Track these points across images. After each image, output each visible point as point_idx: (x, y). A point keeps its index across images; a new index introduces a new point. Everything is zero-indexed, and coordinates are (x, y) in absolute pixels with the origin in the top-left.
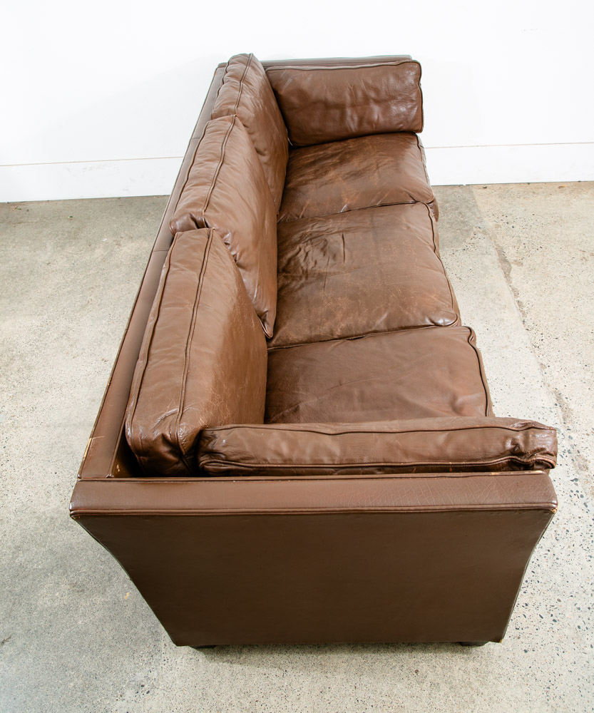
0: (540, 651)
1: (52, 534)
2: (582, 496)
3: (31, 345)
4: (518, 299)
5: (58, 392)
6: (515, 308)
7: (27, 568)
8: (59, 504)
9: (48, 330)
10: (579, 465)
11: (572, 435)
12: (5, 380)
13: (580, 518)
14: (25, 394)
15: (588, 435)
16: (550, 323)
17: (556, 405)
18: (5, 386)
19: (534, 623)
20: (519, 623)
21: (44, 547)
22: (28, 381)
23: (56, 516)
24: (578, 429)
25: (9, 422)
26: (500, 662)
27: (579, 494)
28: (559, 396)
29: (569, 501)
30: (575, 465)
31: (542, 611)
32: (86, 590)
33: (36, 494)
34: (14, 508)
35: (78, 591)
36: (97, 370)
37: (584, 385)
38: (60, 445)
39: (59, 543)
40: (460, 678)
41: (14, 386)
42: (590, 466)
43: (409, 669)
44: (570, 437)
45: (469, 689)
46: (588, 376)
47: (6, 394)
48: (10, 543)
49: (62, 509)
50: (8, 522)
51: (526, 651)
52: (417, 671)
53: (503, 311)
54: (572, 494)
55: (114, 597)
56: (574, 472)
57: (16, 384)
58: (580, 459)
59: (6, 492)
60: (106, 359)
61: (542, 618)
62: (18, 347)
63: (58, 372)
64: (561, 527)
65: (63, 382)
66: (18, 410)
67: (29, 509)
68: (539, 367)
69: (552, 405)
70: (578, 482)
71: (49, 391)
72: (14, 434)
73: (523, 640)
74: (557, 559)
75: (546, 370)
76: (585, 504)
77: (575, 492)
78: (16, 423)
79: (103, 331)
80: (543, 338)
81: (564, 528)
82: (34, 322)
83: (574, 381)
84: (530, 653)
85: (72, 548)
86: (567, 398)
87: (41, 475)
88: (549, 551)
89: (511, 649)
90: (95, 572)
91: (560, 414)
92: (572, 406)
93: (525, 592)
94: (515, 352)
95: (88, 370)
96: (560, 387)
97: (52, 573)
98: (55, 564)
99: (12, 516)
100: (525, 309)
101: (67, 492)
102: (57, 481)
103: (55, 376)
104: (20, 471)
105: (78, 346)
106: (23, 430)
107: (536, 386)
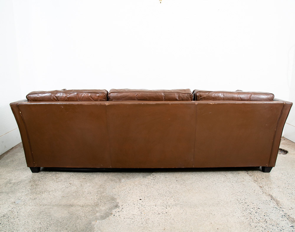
5: (47, 194)
10: (292, 221)
11: (283, 210)
14: (32, 194)
17: (272, 199)
18: (24, 191)
22: (35, 189)
24: (284, 207)
25: (23, 203)
28: (272, 196)
30: (289, 220)
36: (67, 187)
37: (281, 193)
38: (45, 212)
41: (28, 191)
44: (282, 210)
46: (281, 190)
47: (24, 193)
56: (290, 223)
58: (290, 218)
63: (49, 187)
65: (50, 190)
66: (28, 199)
68: (260, 187)
69: (270, 199)
70: (294, 227)
71: (44, 193)
72: (24, 207)
75: (263, 188)
78: (26, 204)
80: (258, 178)
83: (276, 192)
86: (275, 197)
87: (32, 224)
91: (275, 202)
92: (279, 200)
94: (248, 183)
95: (63, 186)
96: (271, 193)
102: (40, 226)
103: (48, 188)
104: (23, 222)
105: (59, 179)
106: (28, 206)
107: (261, 193)
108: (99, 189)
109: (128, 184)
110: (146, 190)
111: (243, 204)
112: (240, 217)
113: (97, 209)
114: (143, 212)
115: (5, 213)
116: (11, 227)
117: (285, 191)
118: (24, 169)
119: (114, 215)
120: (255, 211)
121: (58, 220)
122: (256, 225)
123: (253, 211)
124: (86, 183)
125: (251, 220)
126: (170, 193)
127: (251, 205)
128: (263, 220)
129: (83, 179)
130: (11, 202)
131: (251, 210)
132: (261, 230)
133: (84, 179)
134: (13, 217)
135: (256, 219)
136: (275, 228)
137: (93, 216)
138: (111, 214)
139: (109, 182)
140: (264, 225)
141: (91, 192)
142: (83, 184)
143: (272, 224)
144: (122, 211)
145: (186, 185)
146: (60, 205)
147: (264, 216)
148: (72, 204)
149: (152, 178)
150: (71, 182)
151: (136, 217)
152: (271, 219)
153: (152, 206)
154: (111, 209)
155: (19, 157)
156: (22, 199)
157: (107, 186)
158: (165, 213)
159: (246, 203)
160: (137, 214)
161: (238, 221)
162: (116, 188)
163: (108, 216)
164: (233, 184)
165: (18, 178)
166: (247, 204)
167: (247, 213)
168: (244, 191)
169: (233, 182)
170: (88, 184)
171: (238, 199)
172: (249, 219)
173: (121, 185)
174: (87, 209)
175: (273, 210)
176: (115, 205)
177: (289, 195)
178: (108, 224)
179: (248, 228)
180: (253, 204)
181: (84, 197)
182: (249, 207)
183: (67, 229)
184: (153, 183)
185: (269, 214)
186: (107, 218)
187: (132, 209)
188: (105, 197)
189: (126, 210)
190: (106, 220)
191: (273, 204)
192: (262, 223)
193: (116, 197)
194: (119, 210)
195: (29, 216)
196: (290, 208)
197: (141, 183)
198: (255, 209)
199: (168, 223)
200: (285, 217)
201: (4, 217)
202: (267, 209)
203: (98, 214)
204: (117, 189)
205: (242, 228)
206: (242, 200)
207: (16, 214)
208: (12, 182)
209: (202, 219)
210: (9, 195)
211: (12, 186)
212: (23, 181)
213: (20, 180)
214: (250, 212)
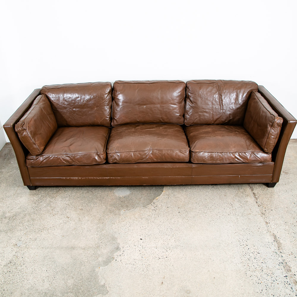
2: (290, 284)
3: (33, 209)
4: (253, 192)
5: (47, 232)
6: (252, 196)
8: (49, 286)
9: (41, 202)
10: (287, 269)
11: (283, 255)
12: (22, 225)
13: (290, 294)
14: (31, 232)
15: (289, 255)
17: (274, 241)
18: (22, 228)
22: (32, 226)
23: (47, 292)
24: (285, 252)
25: (24, 245)
27: (288, 283)
28: (275, 237)
29: (284, 287)
30: (285, 269)
33: (38, 281)
34: (28, 287)
36: (65, 222)
37: (286, 232)
38: (48, 257)
41: (26, 228)
42: (292, 269)
44: (282, 256)
46: (287, 228)
47: (22, 232)
49: (50, 288)
50: (25, 294)
53: (247, 197)
54: (285, 283)
56: (285, 272)
57: (27, 227)
58: (287, 267)
59: (23, 280)
60: (68, 216)
62: (28, 210)
63: (46, 222)
65: (49, 227)
66: (28, 240)
67: (34, 288)
68: (265, 223)
69: (272, 241)
70: (287, 277)
71: (43, 231)
72: (27, 251)
75: (269, 225)
76: (291, 288)
77: (286, 282)
78: (27, 246)
79: (67, 203)
80: (266, 210)
82: (35, 198)
83: (281, 230)
86: (279, 238)
87: (40, 272)
91: (277, 245)
92: (281, 242)
94: (254, 216)
95: (61, 221)
96: (275, 233)
99: (27, 291)
100: (257, 196)
101: (52, 280)
102: (47, 275)
103: (45, 224)
104: (30, 269)
105: (55, 210)
106: (31, 249)
107: (265, 232)
108: (99, 225)
109: (128, 217)
110: (146, 226)
111: (244, 246)
112: (237, 264)
113: (99, 252)
114: (144, 257)
115: (11, 258)
116: (21, 276)
117: (291, 230)
118: (14, 195)
119: (116, 260)
120: (254, 257)
121: (63, 267)
122: (252, 273)
123: (252, 256)
124: (84, 217)
125: (248, 268)
126: (171, 230)
127: (252, 248)
128: (260, 268)
129: (80, 211)
130: (12, 244)
131: (251, 254)
132: (255, 280)
133: (81, 209)
134: (20, 264)
135: (253, 267)
136: (269, 277)
137: (96, 262)
138: (113, 258)
139: (108, 215)
140: (259, 274)
141: (91, 228)
142: (80, 217)
143: (267, 274)
144: (124, 254)
145: (188, 219)
146: (62, 248)
147: (262, 263)
148: (73, 247)
149: (153, 208)
150: (68, 215)
151: (137, 262)
152: (268, 267)
153: (153, 248)
154: (112, 252)
155: (5, 176)
156: (22, 239)
157: (107, 221)
158: (165, 257)
159: (247, 245)
160: (138, 259)
161: (235, 269)
162: (116, 223)
163: (110, 262)
164: (238, 217)
165: (12, 210)
166: (248, 247)
167: (246, 259)
168: (249, 228)
169: (238, 215)
170: (87, 218)
171: (240, 240)
172: (246, 266)
173: (120, 219)
174: (89, 252)
175: (272, 255)
176: (116, 246)
177: (293, 235)
178: (111, 271)
179: (243, 277)
180: (254, 247)
181: (84, 236)
182: (249, 251)
183: (73, 278)
184: (153, 216)
185: (267, 261)
186: (110, 264)
187: (133, 252)
188: (105, 236)
189: (127, 253)
190: (108, 266)
191: (274, 247)
192: (257, 272)
193: (116, 236)
194: (120, 254)
195: (34, 262)
196: (290, 253)
197: (141, 215)
198: (255, 253)
199: (168, 270)
200: (282, 264)
201: (11, 264)
202: (267, 254)
203: (100, 259)
204: (117, 225)
205: (237, 277)
206: (244, 241)
207: (21, 259)
208: (7, 215)
209: (201, 266)
210: (8, 235)
211: (8, 222)
212: (18, 214)
213: (14, 213)
214: (249, 257)
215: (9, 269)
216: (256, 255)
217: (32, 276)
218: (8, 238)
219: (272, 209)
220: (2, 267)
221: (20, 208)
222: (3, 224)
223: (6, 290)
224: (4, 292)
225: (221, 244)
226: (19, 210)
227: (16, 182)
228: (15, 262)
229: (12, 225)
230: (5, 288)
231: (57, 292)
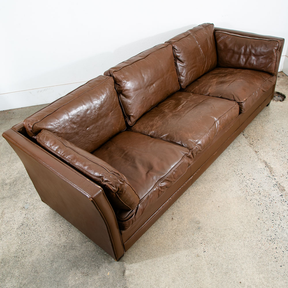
0: (286, 265)
1: (67, 253)
2: (286, 201)
7: (59, 269)
8: (66, 239)
10: (281, 189)
11: (275, 178)
12: (24, 188)
15: (281, 177)
16: (254, 134)
18: (25, 191)
19: (281, 255)
20: (275, 256)
21: (65, 259)
23: (66, 245)
24: (277, 175)
25: (32, 207)
26: (272, 272)
27: (285, 201)
28: (266, 163)
29: (281, 204)
30: (279, 189)
31: (283, 249)
32: (89, 274)
33: (54, 236)
34: (46, 244)
35: (86, 276)
37: (274, 157)
39: (71, 256)
40: (258, 282)
41: (30, 191)
42: (285, 189)
43: (237, 282)
44: (274, 179)
45: (263, 285)
46: (275, 153)
47: (27, 195)
48: (48, 260)
49: (68, 241)
50: (44, 251)
51: (281, 266)
52: (240, 282)
54: (282, 201)
55: (102, 275)
56: (280, 192)
57: (30, 190)
58: (281, 187)
59: (40, 238)
61: (284, 252)
64: (281, 215)
66: (35, 201)
67: (52, 244)
68: (255, 152)
69: (264, 167)
70: (283, 196)
72: (36, 212)
73: (279, 262)
74: (283, 228)
75: (258, 153)
77: (283, 200)
78: (35, 207)
80: (253, 140)
81: (282, 215)
83: (270, 156)
84: (283, 266)
85: (77, 258)
86: (269, 163)
87: (53, 228)
88: (279, 225)
89: (275, 267)
90: (91, 266)
91: (268, 170)
92: (272, 166)
93: (274, 243)
94: (244, 147)
96: (265, 159)
97: (71, 269)
98: (72, 266)
99: (46, 248)
101: (68, 234)
102: (62, 229)
104: (43, 228)
106: (39, 209)
107: (256, 160)
111: (240, 175)
112: (237, 192)
115: (22, 221)
116: (36, 235)
117: (279, 155)
120: (251, 183)
122: (251, 198)
123: (249, 183)
125: (247, 194)
127: (247, 176)
128: (258, 192)
130: (20, 208)
131: (247, 181)
132: (255, 203)
134: (32, 225)
135: (251, 192)
136: (267, 199)
140: (258, 197)
143: (265, 196)
147: (259, 187)
152: (264, 190)
156: (29, 201)
159: (242, 174)
161: (236, 196)
165: (10, 176)
166: (244, 175)
167: (243, 186)
168: (241, 158)
171: (235, 170)
172: (245, 192)
175: (266, 179)
177: (282, 159)
179: (244, 202)
180: (249, 175)
182: (245, 179)
185: (263, 185)
191: (267, 172)
192: (256, 196)
195: (46, 220)
196: (281, 175)
198: (251, 180)
200: (276, 186)
201: (24, 226)
202: (261, 179)
205: (239, 203)
206: (238, 170)
207: (33, 220)
208: (7, 182)
209: (205, 198)
210: (14, 200)
211: (10, 188)
212: (18, 179)
213: (14, 179)
214: (246, 184)
215: (22, 231)
216: (252, 182)
217: (47, 233)
218: (14, 202)
219: (259, 139)
220: (15, 230)
221: (18, 173)
222: (5, 191)
223: (25, 250)
224: (24, 252)
225: (219, 176)
226: (17, 175)
227: (7, 150)
228: (27, 223)
229: (14, 191)
230: (23, 248)
231: (75, 243)
